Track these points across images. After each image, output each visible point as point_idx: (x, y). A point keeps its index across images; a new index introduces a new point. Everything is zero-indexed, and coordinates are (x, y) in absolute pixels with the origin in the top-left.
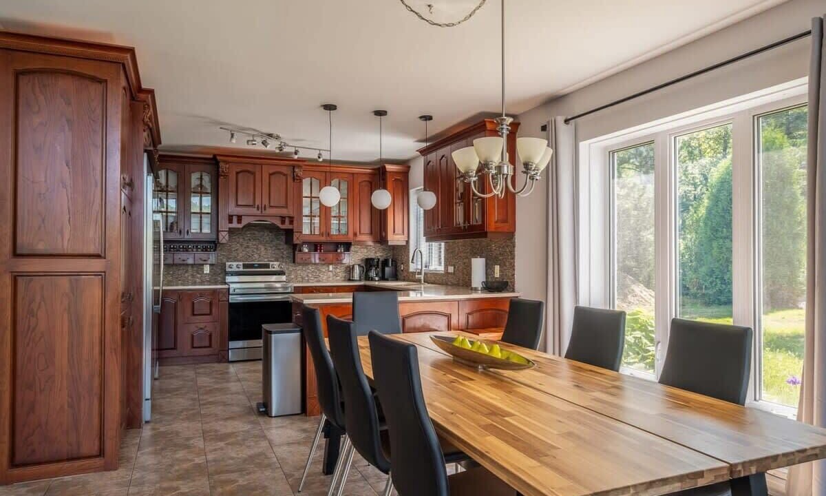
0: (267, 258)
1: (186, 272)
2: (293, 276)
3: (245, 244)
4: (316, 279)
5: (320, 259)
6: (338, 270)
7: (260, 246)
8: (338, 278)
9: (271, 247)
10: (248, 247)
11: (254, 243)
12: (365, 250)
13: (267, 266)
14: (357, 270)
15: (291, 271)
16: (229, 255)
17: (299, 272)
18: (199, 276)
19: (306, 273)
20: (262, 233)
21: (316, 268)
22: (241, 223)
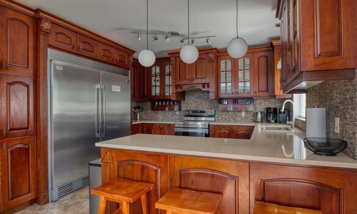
0: (206, 108)
1: (169, 115)
2: (220, 118)
3: (195, 100)
4: (234, 120)
5: (233, 108)
6: (248, 115)
7: (202, 101)
8: (249, 120)
9: (208, 102)
10: (196, 102)
11: (200, 99)
12: (267, 103)
13: (204, 112)
14: (259, 115)
15: (219, 115)
16: (188, 106)
17: (224, 116)
18: (174, 116)
19: (228, 117)
20: (203, 94)
21: (234, 114)
22: (182, 89)
